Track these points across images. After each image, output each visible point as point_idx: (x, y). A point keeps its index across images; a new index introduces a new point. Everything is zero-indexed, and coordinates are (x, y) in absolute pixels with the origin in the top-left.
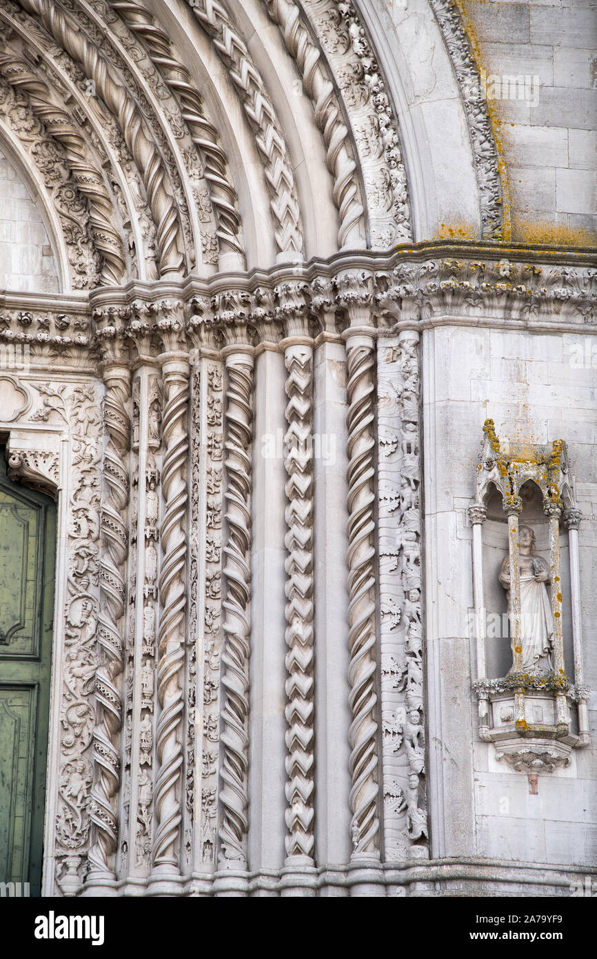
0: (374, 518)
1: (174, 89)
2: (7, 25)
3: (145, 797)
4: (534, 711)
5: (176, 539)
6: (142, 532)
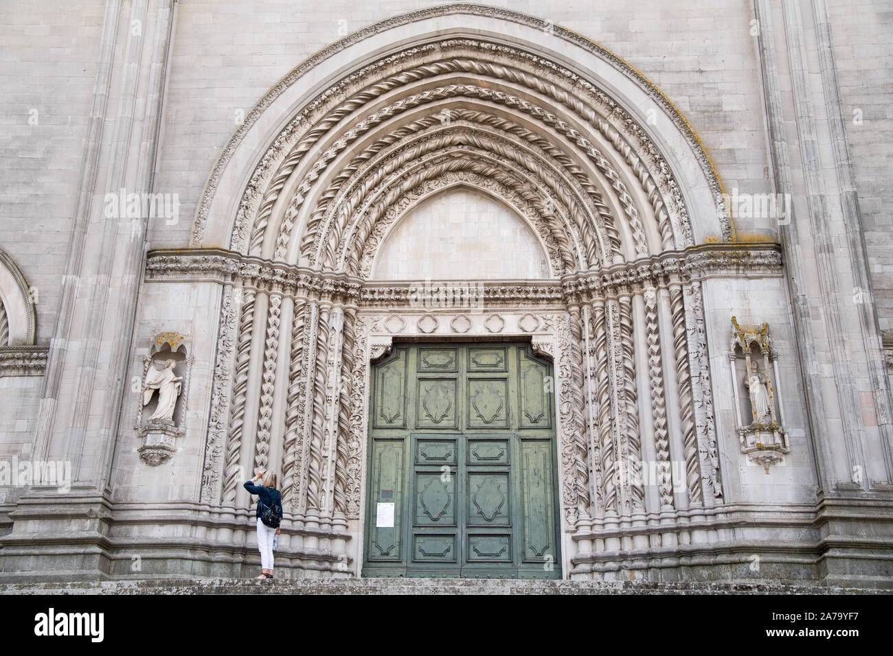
0: (687, 361)
1: (590, 194)
2: (523, 177)
3: (599, 483)
4: (764, 439)
5: (603, 375)
6: (589, 373)
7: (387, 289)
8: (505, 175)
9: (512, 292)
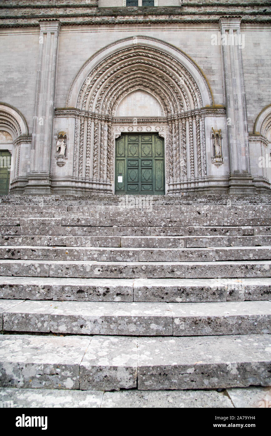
0: (200, 139)
1: (175, 92)
2: (157, 87)
3: (176, 171)
4: (218, 159)
5: (178, 143)
6: (174, 142)
7: (119, 119)
8: (152, 86)
9: (153, 120)
